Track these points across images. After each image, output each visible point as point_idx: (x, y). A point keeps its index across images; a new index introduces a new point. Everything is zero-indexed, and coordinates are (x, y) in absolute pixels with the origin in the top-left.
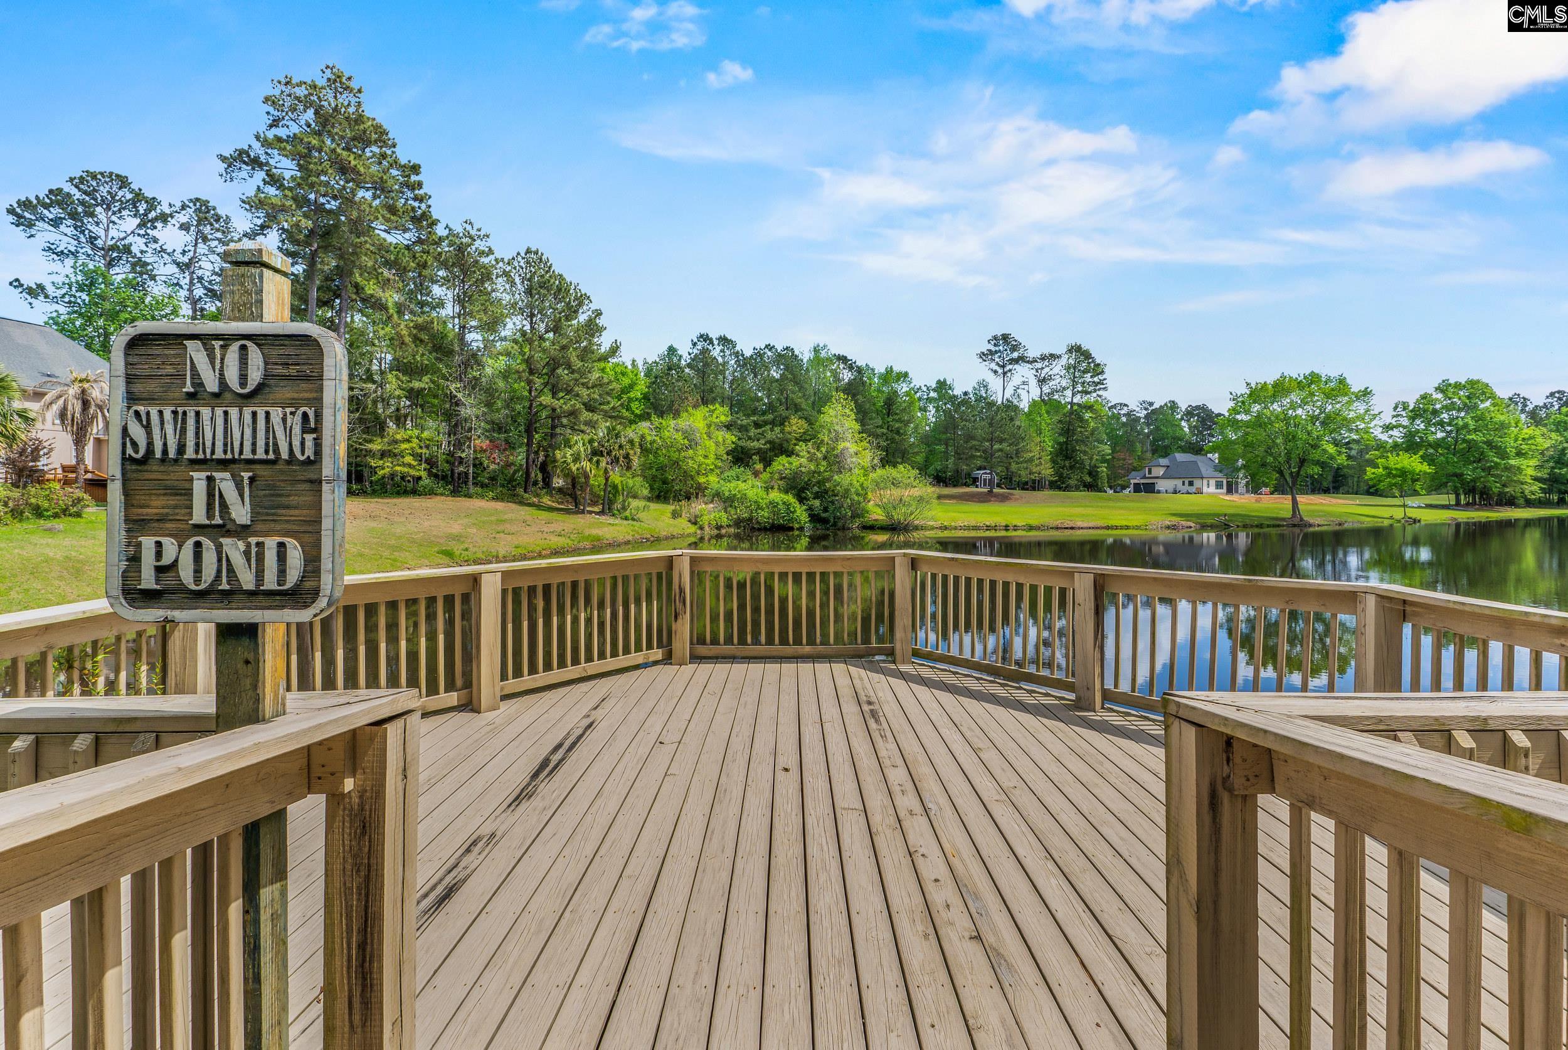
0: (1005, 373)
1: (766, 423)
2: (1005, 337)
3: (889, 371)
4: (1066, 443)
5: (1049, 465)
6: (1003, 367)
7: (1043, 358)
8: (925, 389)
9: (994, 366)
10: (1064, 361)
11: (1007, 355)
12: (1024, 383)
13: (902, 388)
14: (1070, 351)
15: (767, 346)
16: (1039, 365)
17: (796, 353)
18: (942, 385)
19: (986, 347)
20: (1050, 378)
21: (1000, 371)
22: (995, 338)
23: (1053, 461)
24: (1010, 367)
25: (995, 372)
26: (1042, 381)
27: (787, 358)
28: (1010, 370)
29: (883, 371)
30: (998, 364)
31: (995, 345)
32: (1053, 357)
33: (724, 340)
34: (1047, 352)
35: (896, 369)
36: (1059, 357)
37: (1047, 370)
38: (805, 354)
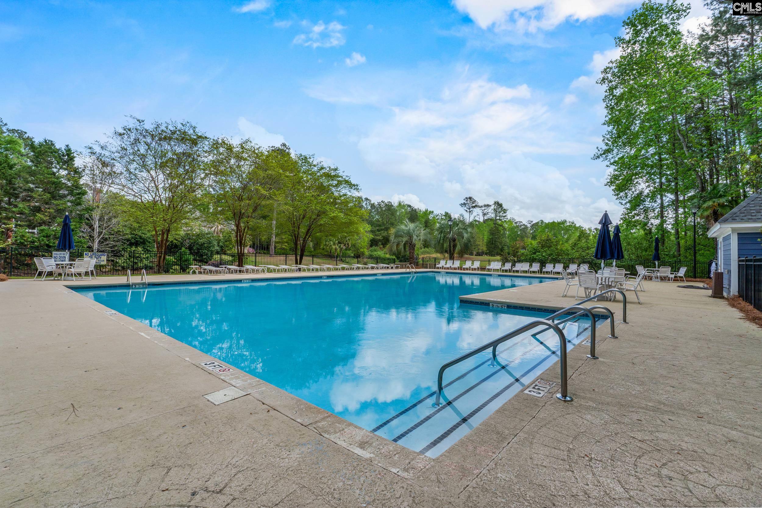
0: (470, 212)
1: (382, 230)
2: (470, 198)
3: (427, 211)
4: (492, 238)
5: (485, 247)
6: (469, 209)
7: (485, 206)
8: (440, 215)
9: (465, 208)
10: (492, 207)
11: (471, 205)
12: (478, 215)
13: (431, 217)
14: (495, 203)
15: (382, 201)
16: (483, 208)
17: (392, 204)
18: (447, 215)
19: (463, 202)
20: (488, 213)
21: (468, 210)
22: (467, 198)
23: (487, 245)
24: (472, 209)
25: (467, 211)
26: (484, 214)
27: (389, 206)
28: (472, 211)
29: (424, 210)
30: (467, 208)
31: (466, 201)
32: (488, 206)
33: (367, 199)
34: (486, 203)
35: (429, 210)
36: (490, 206)
37: (486, 210)
38: (395, 204)
